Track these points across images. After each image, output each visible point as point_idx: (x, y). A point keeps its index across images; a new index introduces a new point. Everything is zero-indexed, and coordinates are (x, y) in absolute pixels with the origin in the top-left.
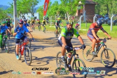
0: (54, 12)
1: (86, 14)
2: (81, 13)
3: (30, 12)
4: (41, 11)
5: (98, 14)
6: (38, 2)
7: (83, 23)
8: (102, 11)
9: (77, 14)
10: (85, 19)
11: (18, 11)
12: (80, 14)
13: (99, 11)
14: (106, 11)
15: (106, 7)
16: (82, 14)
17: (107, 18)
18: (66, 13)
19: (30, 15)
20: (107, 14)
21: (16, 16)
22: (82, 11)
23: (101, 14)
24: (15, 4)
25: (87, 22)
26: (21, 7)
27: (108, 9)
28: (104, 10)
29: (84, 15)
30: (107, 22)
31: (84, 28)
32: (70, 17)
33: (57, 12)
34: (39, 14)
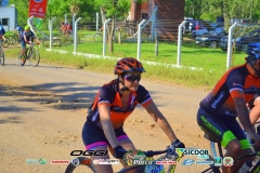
0: (63, 5)
1: (159, 16)
2: (144, 11)
4: (21, 3)
5: (196, 16)
7: (150, 41)
8: (207, 10)
9: (130, 16)
10: (155, 32)
12: (140, 15)
13: (198, 7)
14: (219, 10)
16: (145, 16)
17: (219, 31)
18: (99, 11)
20: (221, 19)
22: (148, 6)
23: (205, 17)
25: (161, 40)
28: (212, 7)
29: (153, 18)
30: (218, 42)
31: (149, 58)
32: (109, 24)
33: (72, 8)
34: (16, 11)
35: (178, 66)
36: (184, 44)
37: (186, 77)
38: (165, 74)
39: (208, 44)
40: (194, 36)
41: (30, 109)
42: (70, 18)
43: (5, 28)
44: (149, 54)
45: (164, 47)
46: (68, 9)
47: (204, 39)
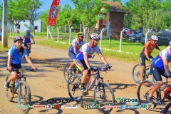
0: (64, 20)
1: (111, 27)
2: (103, 24)
3: (28, 19)
4: (44, 19)
5: (129, 27)
6: (41, 5)
7: (106, 39)
8: (134, 24)
9: (97, 26)
10: (109, 34)
11: (10, 16)
12: (102, 26)
13: (130, 23)
14: (141, 24)
15: (140, 19)
16: (104, 26)
17: (140, 34)
18: (81, 23)
19: (28, 23)
20: (141, 29)
21: (5, 23)
22: (106, 22)
23: (133, 27)
24: (6, 5)
25: (111, 38)
26: (15, 10)
27: (142, 22)
28: (137, 23)
29: (108, 27)
30: (140, 40)
31: (106, 47)
32: (87, 30)
33: (68, 22)
34: (42, 23)
35: (120, 51)
36: (123, 40)
37: (124, 57)
38: (114, 55)
39: (135, 41)
40: (128, 37)
41: (49, 71)
42: (67, 26)
43: (36, 31)
44: (106, 45)
45: (114, 42)
46: (66, 22)
47: (133, 38)
